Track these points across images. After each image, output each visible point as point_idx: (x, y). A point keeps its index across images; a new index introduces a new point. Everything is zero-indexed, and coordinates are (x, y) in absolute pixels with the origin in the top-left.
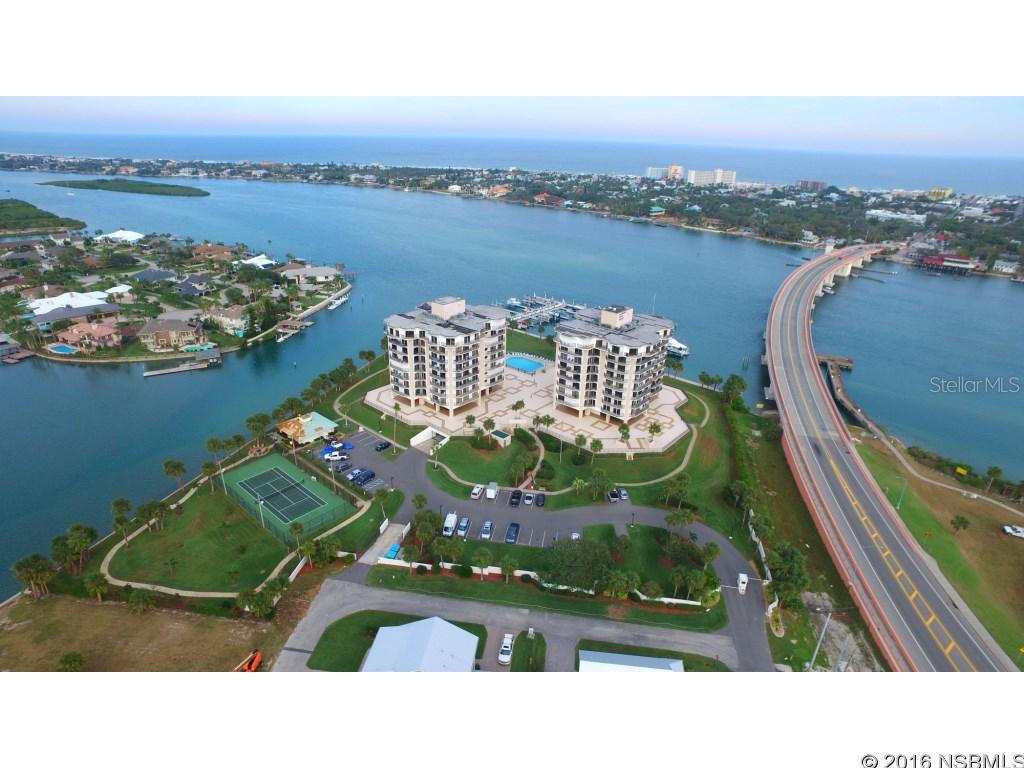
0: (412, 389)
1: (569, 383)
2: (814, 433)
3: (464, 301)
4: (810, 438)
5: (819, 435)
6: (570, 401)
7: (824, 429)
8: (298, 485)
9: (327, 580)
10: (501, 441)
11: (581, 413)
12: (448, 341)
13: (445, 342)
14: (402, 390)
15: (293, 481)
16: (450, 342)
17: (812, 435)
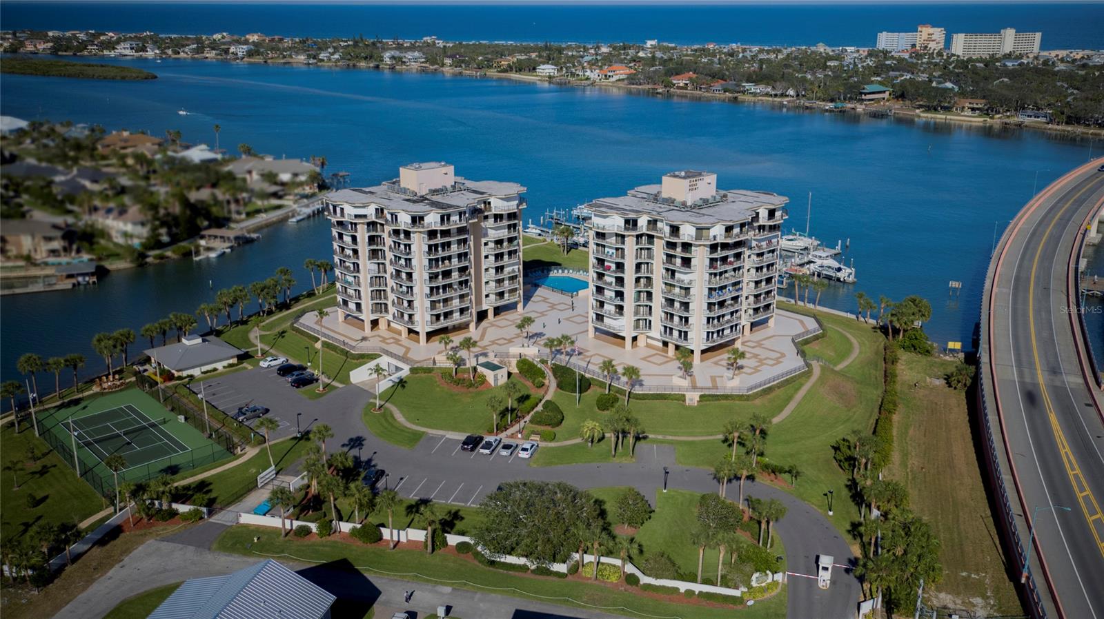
0: (367, 303)
1: (609, 294)
2: (1034, 375)
3: (451, 169)
4: (1022, 384)
5: (1042, 378)
6: (610, 323)
7: (1054, 371)
8: (153, 425)
9: (150, 542)
10: (490, 375)
11: (629, 341)
12: (414, 220)
13: (409, 221)
14: (352, 306)
15: (146, 420)
16: (417, 220)
17: (1028, 380)
